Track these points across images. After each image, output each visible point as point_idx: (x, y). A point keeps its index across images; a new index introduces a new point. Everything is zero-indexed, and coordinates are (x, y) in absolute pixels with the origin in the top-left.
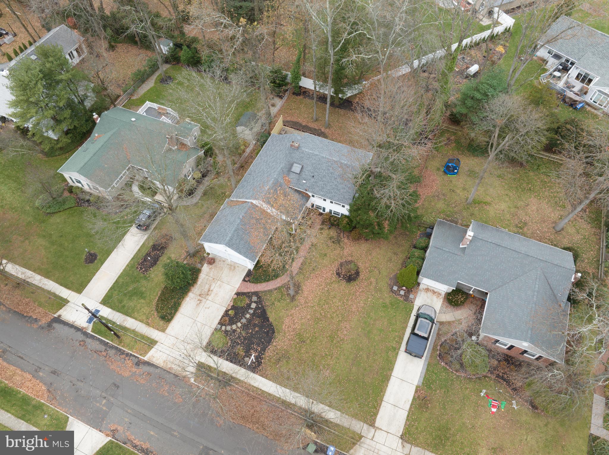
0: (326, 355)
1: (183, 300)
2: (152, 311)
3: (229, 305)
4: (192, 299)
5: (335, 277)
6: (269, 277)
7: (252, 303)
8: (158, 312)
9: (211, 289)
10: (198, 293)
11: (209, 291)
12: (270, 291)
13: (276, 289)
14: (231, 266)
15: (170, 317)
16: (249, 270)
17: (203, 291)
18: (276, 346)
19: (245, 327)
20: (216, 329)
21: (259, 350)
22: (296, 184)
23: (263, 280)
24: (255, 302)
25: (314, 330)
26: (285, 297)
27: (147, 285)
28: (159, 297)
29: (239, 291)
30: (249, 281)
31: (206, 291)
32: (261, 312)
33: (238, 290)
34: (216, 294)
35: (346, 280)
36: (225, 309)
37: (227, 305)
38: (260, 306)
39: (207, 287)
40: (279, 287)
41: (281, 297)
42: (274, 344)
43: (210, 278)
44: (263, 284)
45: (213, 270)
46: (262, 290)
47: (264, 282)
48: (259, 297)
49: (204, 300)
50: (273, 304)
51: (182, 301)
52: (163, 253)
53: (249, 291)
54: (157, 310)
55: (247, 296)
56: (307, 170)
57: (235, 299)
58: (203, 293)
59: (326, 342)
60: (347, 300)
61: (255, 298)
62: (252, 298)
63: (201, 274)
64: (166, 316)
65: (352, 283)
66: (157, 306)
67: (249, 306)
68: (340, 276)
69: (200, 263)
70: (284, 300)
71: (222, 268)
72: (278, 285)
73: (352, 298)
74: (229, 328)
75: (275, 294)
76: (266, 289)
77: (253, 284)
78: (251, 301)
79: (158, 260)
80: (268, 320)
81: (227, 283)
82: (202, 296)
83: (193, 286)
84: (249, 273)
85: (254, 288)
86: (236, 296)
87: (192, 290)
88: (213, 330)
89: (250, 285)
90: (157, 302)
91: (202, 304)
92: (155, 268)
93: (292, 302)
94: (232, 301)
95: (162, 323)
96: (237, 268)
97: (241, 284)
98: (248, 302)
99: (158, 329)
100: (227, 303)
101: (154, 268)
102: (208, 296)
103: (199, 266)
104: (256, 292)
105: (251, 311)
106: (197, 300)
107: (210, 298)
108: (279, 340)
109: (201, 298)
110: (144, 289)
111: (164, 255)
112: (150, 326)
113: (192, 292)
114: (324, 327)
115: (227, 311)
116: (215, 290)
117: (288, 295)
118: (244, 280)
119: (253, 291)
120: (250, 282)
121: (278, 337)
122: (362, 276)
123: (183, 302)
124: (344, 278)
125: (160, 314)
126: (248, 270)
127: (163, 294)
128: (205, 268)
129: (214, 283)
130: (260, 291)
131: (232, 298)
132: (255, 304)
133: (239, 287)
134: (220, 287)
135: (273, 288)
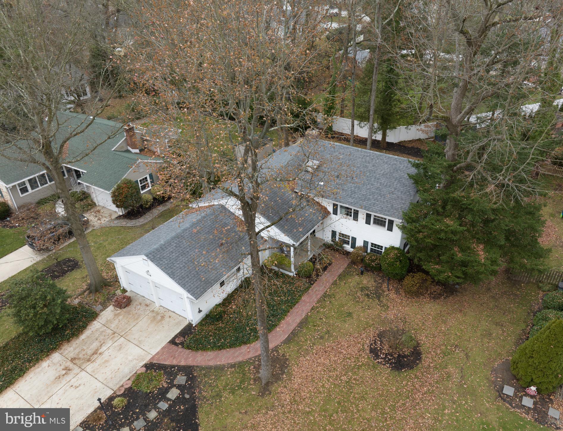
3: (122, 386)
4: (54, 364)
5: (366, 357)
7: (171, 388)
9: (100, 351)
10: (72, 355)
11: (95, 353)
12: (220, 369)
13: (233, 366)
14: (158, 314)
16: (190, 326)
17: (84, 353)
24: (179, 387)
26: (249, 384)
29: (155, 362)
30: (182, 344)
31: (90, 352)
33: (153, 358)
34: (106, 361)
35: (391, 364)
37: (118, 386)
38: (187, 397)
39: (95, 345)
40: (240, 363)
41: (241, 382)
43: (109, 331)
44: (209, 353)
45: (121, 317)
46: (203, 364)
47: (212, 349)
48: (191, 378)
49: (76, 370)
50: (217, 395)
53: (175, 362)
55: (165, 373)
57: (140, 376)
58: (81, 356)
60: (393, 408)
61: (181, 379)
62: (175, 377)
63: (95, 322)
65: (405, 373)
67: (163, 393)
68: (377, 356)
69: (102, 303)
70: (246, 390)
71: (139, 316)
72: (240, 359)
73: (404, 405)
75: (229, 376)
76: (211, 363)
77: (188, 351)
78: (171, 383)
81: (136, 342)
82: (77, 361)
83: (68, 341)
84: (188, 330)
85: (186, 359)
86: (144, 369)
87: (63, 348)
89: (181, 352)
91: (68, 378)
93: (262, 396)
96: (167, 319)
97: (163, 348)
98: (164, 384)
100: (120, 381)
102: (88, 363)
103: (98, 308)
104: (190, 367)
105: (164, 406)
106: (62, 368)
107: (90, 367)
109: (71, 365)
113: (62, 351)
115: (111, 399)
116: (106, 356)
117: (257, 380)
118: (173, 342)
119: (183, 363)
120: (183, 347)
122: (426, 360)
124: (386, 360)
126: (186, 323)
128: (108, 313)
129: (111, 341)
130: (197, 367)
131: (134, 372)
132: (179, 391)
133: (158, 353)
134: (120, 349)
135: (228, 364)
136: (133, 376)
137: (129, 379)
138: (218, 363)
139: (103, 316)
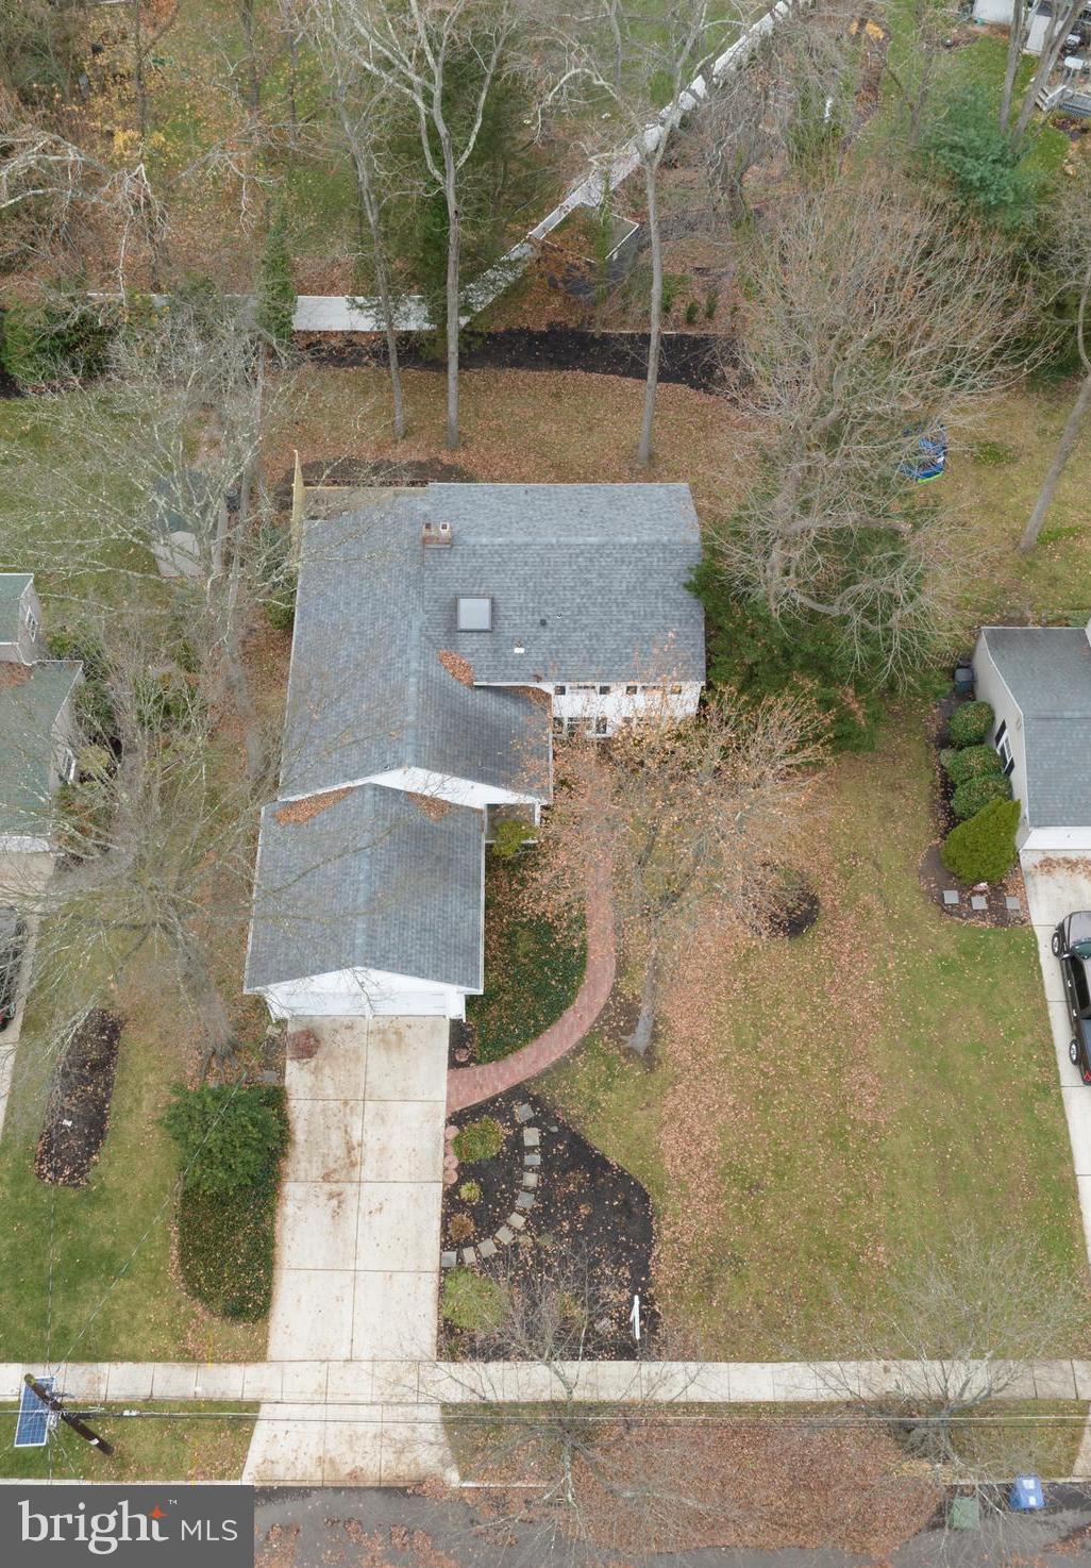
0: (848, 1198)
1: (273, 1221)
2: (179, 1304)
3: (446, 1169)
4: (305, 1201)
6: (537, 1021)
7: (521, 1130)
8: (207, 1299)
9: (355, 1142)
10: (316, 1173)
11: (350, 1149)
12: (561, 1065)
13: (577, 1051)
14: (383, 1032)
15: (260, 1300)
16: (456, 1025)
17: (332, 1159)
18: (676, 1240)
19: (540, 1220)
20: (444, 1271)
21: (627, 1275)
22: (496, 667)
23: (518, 1036)
24: (530, 1123)
25: (769, 1133)
26: (622, 1065)
27: (113, 1222)
28: (182, 1247)
29: (458, 1109)
30: (472, 1059)
31: (341, 1152)
32: (567, 1145)
33: (448, 1106)
34: (383, 1150)
35: (784, 930)
36: (438, 1189)
37: (440, 1172)
38: (555, 1129)
39: (336, 1138)
40: (583, 1041)
41: (608, 1068)
42: (667, 1234)
43: (333, 1104)
44: (526, 1050)
45: (327, 1071)
46: (533, 1072)
47: (526, 1042)
48: (536, 1102)
49: (350, 1189)
50: (592, 1103)
51: (272, 1226)
52: (108, 1085)
53: (488, 1093)
54: (197, 1293)
55: (491, 1115)
56: (514, 608)
57: (457, 1140)
58: (332, 1166)
59: (827, 1158)
60: (823, 995)
61: (523, 1112)
62: (512, 1114)
63: (292, 1103)
64: (245, 1299)
65: (809, 933)
66: (190, 1278)
67: (516, 1143)
69: (267, 1065)
70: (624, 1076)
71: (355, 1051)
72: (578, 1036)
73: (833, 982)
74: (488, 1247)
75: (583, 1068)
76: (543, 1064)
77: (492, 1066)
78: (514, 1124)
79: (104, 1118)
80: (607, 1166)
81: (398, 1097)
82: (336, 1177)
83: (285, 1155)
84: (459, 1035)
85: (500, 1078)
86: (454, 1131)
87: (289, 1170)
88: (436, 1276)
89: (482, 1073)
90: (182, 1265)
91: (351, 1204)
92: (108, 1147)
93: (652, 1070)
94: (451, 1150)
95: (239, 1331)
96: (408, 1033)
97: (449, 1081)
98: (506, 1131)
99: (236, 1360)
100: (435, 1164)
101: (104, 1150)
102: (358, 1168)
103: (269, 1077)
104: (518, 1087)
105: (534, 1159)
106: (323, 1199)
107: (367, 1172)
108: (676, 1215)
109: (335, 1188)
110: (107, 1241)
111: (116, 1091)
112: (203, 1361)
113: (292, 1176)
114: (795, 1112)
115: (450, 1194)
116: (371, 1141)
117: (629, 1052)
118: (454, 1064)
119: (502, 1088)
120: (479, 1063)
121: (666, 1209)
122: (827, 900)
123: (277, 1226)
124: (776, 928)
125: (219, 1306)
126: (447, 1024)
127: (189, 1228)
128: (296, 1077)
129: (355, 1118)
130: (527, 1081)
131: (443, 1141)
132: (536, 1130)
133: (449, 1095)
134: (383, 1120)
135: (568, 1052)
136: (446, 1146)
137: (446, 1155)
138: (553, 1059)
139: (294, 1087)
